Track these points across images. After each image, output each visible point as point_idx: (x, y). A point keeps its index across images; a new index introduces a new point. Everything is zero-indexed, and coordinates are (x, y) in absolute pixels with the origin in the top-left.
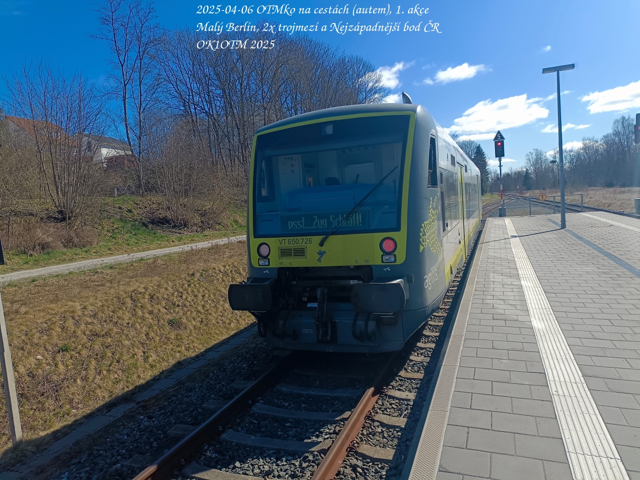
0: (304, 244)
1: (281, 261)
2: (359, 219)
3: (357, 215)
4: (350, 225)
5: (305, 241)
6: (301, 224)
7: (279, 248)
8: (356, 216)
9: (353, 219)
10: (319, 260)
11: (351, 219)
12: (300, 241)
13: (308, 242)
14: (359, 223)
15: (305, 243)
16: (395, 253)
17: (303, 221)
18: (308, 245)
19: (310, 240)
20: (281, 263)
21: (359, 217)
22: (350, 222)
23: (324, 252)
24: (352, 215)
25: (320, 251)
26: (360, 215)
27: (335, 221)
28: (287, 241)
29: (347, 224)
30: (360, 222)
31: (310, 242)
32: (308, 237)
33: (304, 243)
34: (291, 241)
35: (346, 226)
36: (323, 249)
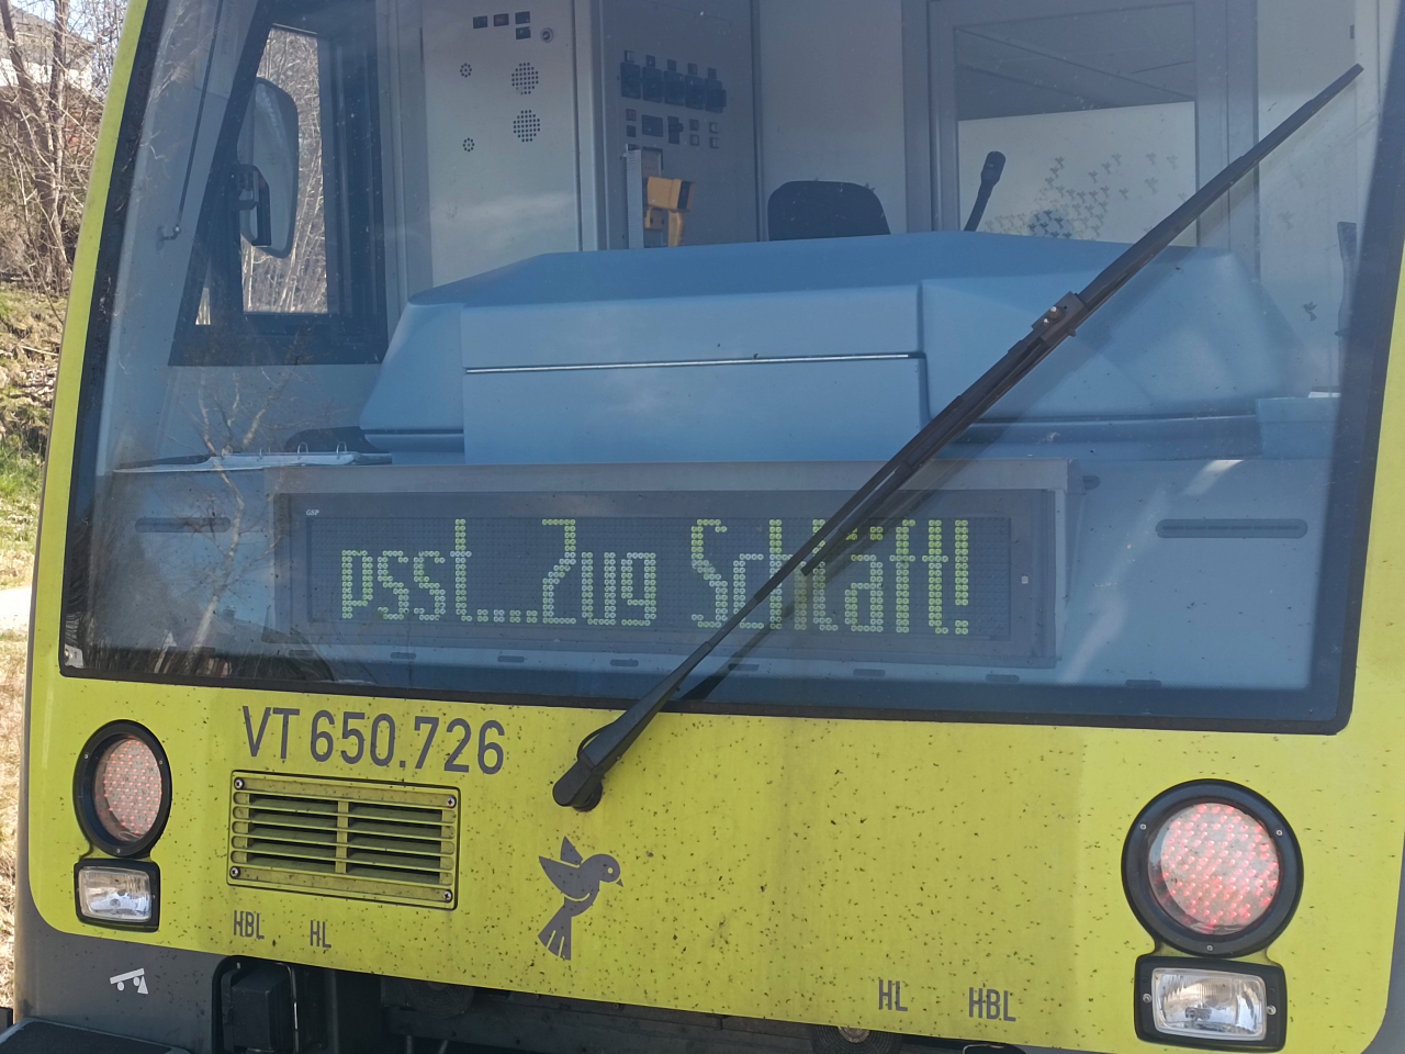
0: (433, 772)
1: (248, 899)
2: (948, 571)
3: (935, 526)
4: (864, 617)
5: (447, 741)
6: (443, 575)
7: (239, 784)
8: (919, 543)
9: (889, 571)
10: (557, 935)
11: (876, 569)
12: (410, 741)
13: (468, 756)
14: (950, 612)
15: (450, 766)
16: (1278, 952)
17: (461, 554)
18: (470, 784)
19: (492, 736)
20: (246, 923)
21: (948, 547)
22: (864, 597)
23: (605, 867)
24: (889, 531)
25: (568, 850)
26: (961, 529)
27: (728, 576)
28: (300, 728)
29: (836, 610)
30: (962, 599)
31: (491, 758)
32: (475, 713)
33: (436, 759)
34: (336, 732)
35: (826, 624)
36: (594, 831)
